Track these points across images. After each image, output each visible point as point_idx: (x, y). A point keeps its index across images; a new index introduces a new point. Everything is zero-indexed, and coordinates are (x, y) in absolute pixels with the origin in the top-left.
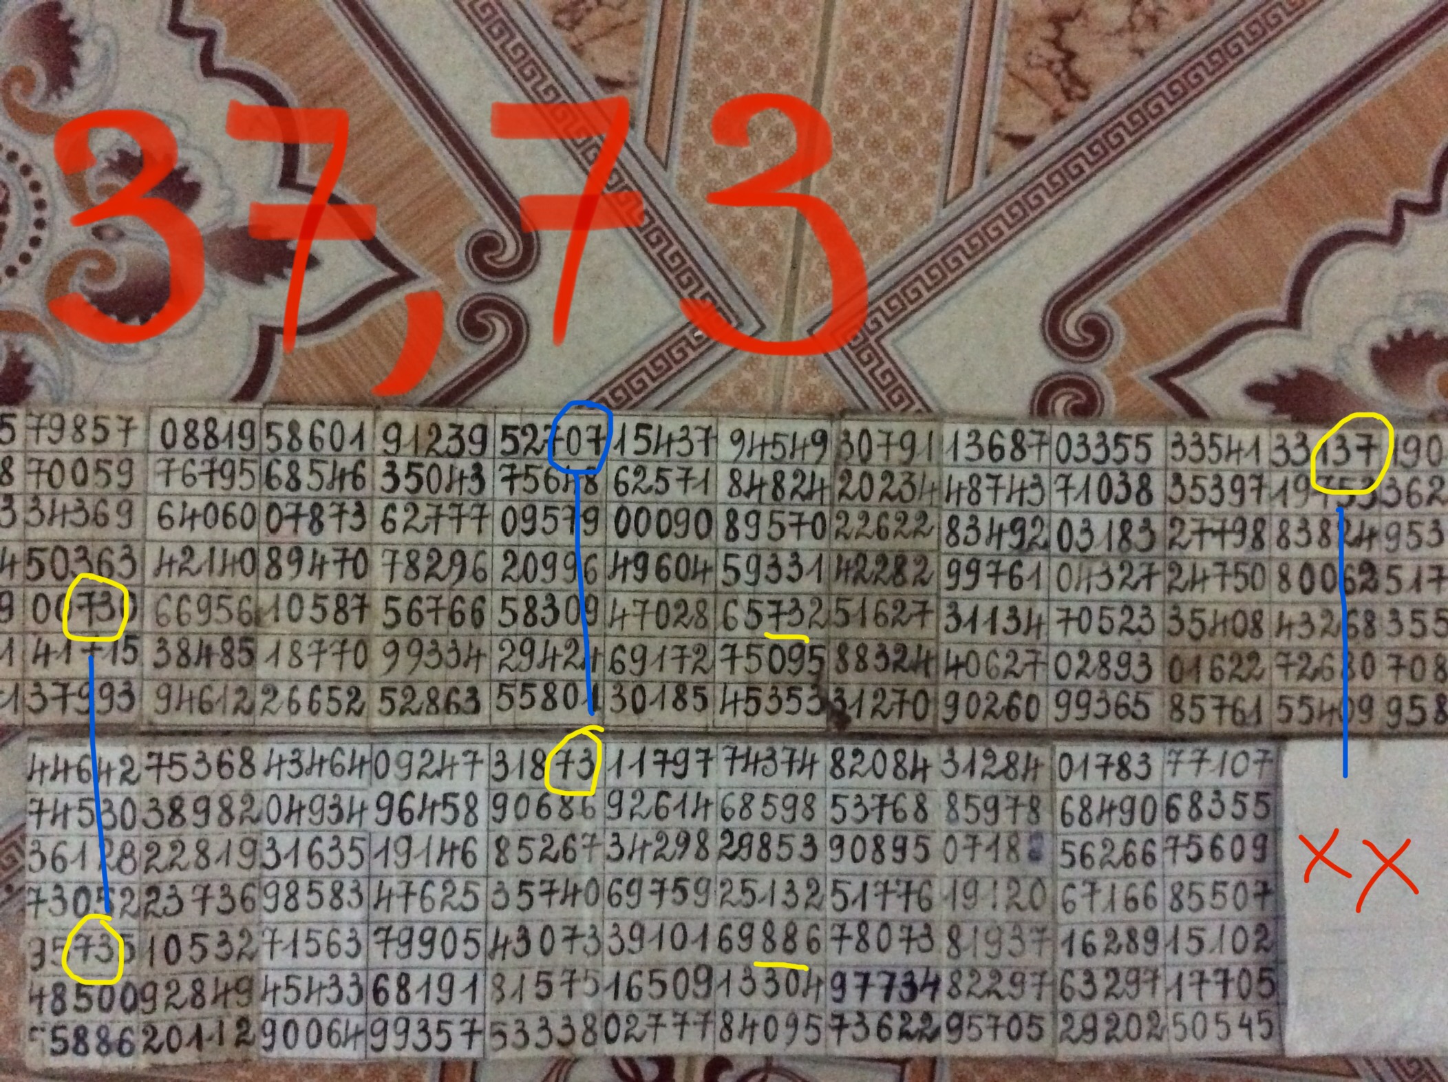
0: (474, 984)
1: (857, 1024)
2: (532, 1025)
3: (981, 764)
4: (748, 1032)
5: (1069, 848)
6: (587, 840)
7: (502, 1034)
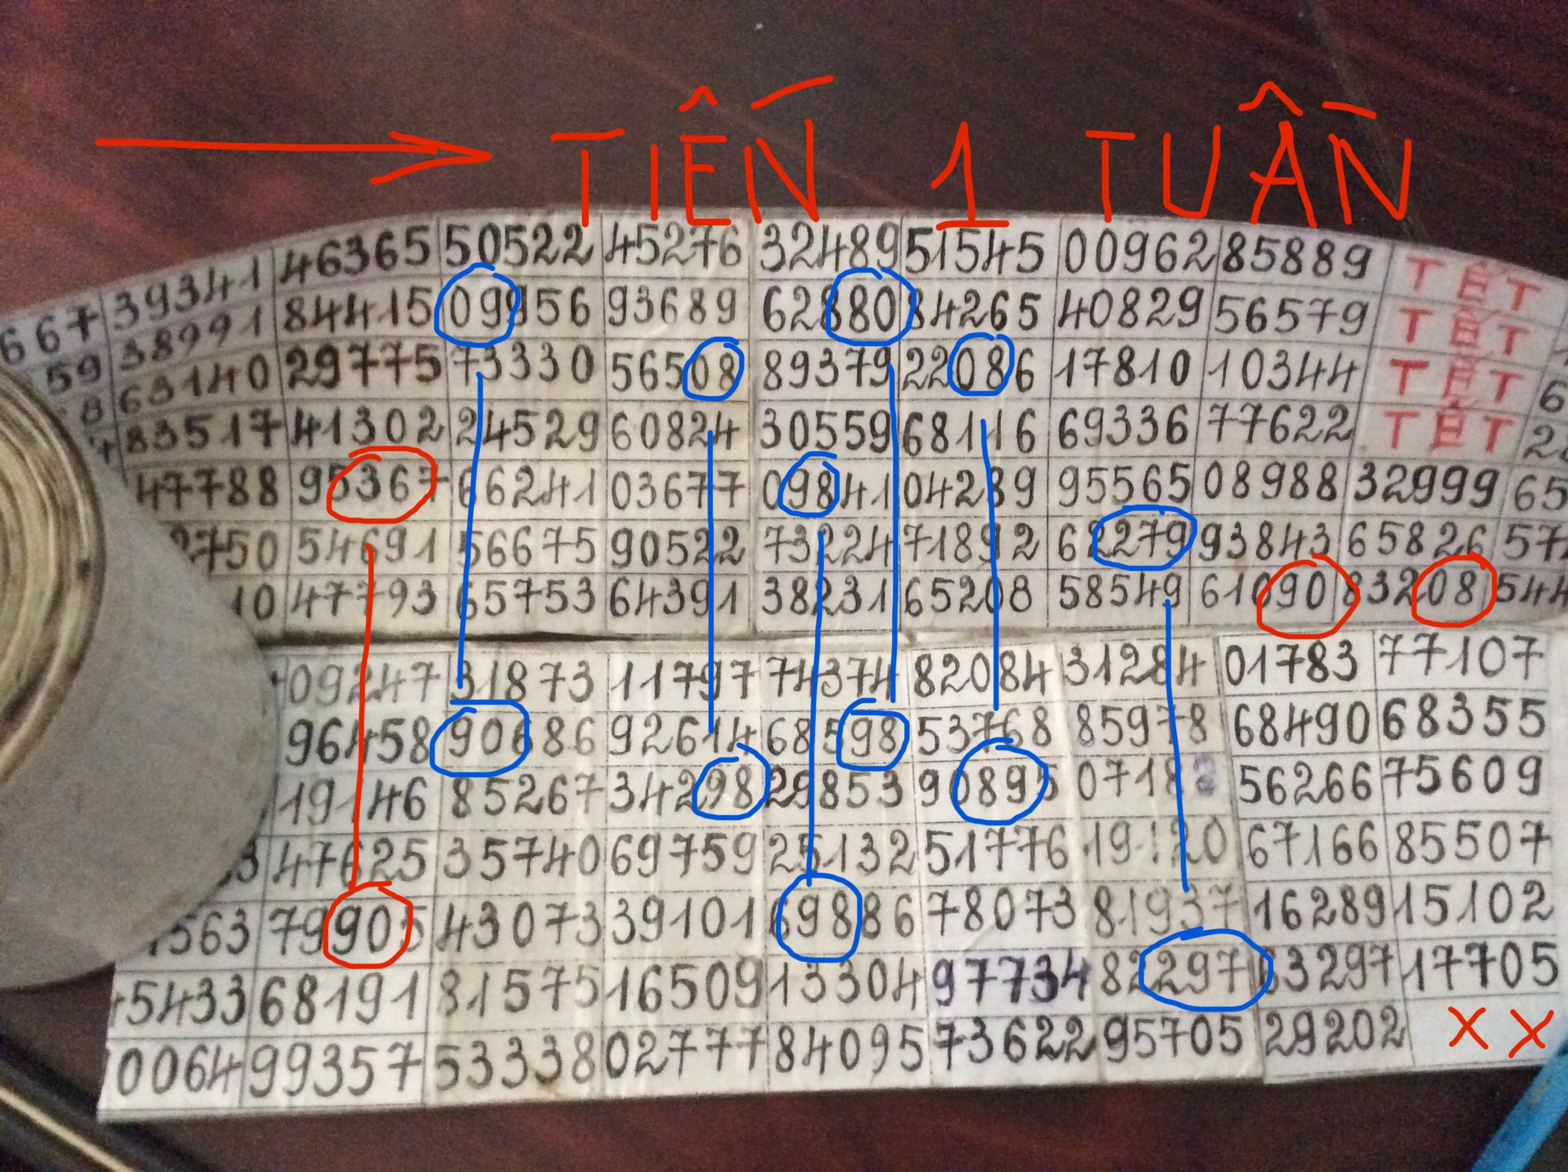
0: (412, 989)
1: (975, 1037)
2: (498, 1051)
3: (1118, 665)
4: (816, 1057)
5: (1249, 775)
6: (583, 784)
7: (455, 1066)
